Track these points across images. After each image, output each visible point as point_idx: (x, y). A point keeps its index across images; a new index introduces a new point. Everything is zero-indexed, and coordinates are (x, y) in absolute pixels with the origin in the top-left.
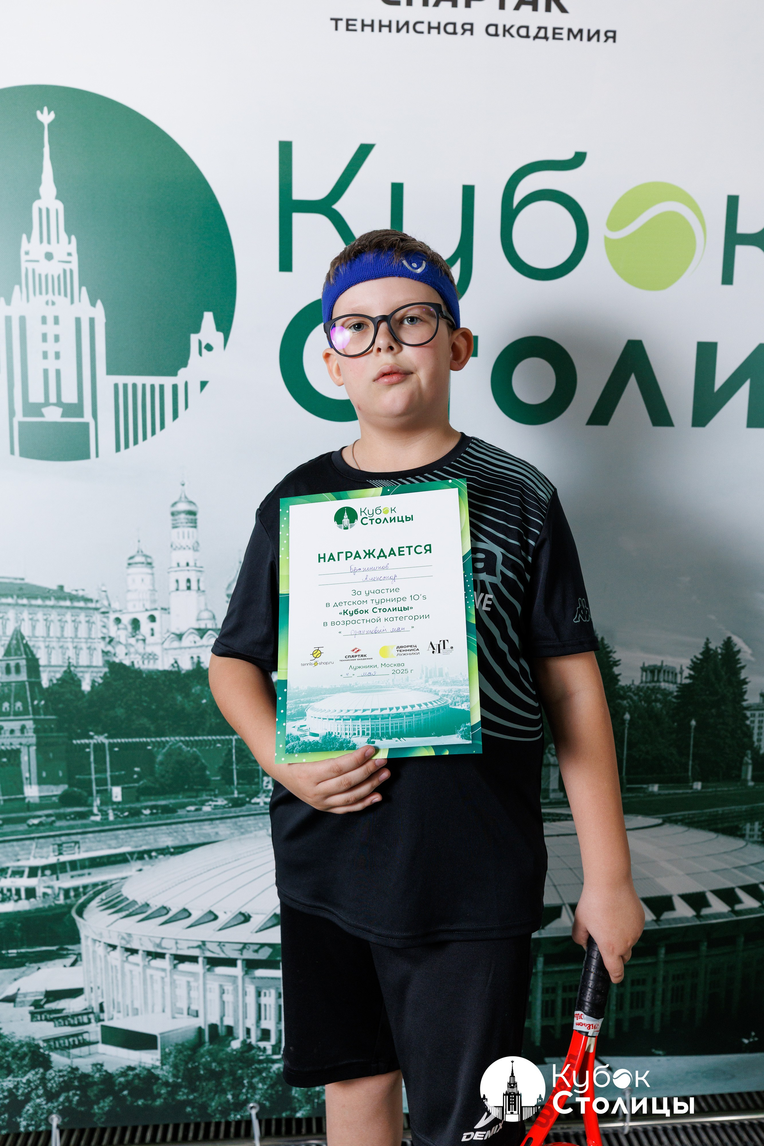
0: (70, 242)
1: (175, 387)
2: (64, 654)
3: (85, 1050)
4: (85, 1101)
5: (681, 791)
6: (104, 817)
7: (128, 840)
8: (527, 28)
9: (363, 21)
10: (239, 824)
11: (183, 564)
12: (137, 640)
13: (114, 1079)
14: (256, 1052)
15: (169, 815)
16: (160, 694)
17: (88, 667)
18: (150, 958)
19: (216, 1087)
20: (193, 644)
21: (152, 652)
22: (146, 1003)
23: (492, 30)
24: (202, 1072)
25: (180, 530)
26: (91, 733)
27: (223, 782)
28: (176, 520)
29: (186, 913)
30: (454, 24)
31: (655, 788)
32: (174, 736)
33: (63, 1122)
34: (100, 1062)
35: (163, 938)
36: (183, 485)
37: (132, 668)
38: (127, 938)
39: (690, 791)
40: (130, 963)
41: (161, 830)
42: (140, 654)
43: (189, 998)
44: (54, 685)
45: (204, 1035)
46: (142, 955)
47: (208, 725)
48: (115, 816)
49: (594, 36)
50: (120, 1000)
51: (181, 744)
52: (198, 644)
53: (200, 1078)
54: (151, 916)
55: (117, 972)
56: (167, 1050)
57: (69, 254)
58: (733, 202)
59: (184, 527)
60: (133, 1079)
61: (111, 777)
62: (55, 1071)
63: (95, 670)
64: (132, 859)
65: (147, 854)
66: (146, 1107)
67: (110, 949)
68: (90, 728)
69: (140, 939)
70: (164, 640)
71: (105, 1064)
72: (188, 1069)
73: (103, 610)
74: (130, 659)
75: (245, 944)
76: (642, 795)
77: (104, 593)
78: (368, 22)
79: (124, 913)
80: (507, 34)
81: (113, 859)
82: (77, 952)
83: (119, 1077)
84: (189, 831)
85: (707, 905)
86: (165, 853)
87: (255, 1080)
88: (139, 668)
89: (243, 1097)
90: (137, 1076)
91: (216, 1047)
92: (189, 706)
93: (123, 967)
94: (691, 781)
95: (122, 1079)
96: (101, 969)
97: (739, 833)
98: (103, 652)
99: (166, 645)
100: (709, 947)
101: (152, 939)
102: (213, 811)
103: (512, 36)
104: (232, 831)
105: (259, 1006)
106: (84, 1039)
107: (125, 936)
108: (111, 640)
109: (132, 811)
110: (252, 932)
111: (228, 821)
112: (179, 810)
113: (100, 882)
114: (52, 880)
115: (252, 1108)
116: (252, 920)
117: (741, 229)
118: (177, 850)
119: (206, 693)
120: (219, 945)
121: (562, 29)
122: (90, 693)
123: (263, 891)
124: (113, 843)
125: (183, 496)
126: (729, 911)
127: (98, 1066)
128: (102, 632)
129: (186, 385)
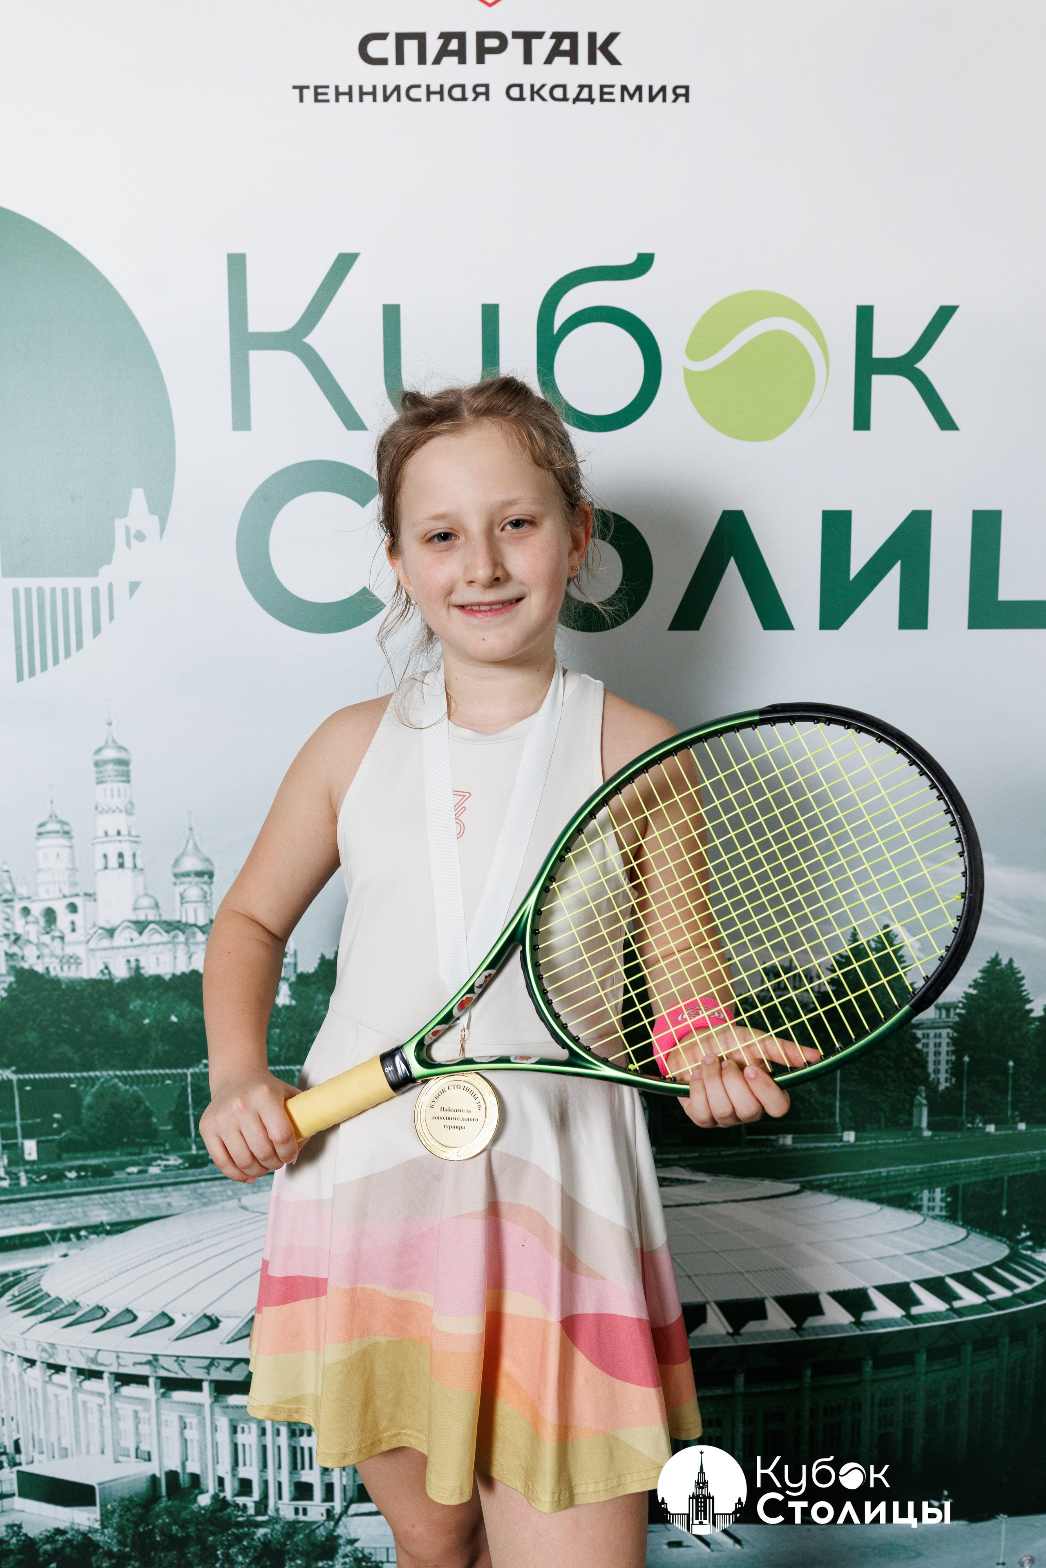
1: (95, 591)
5: (826, 1145)
6: (13, 1182)
7: (48, 1213)
8: (564, 87)
9: (337, 88)
10: (200, 1191)
11: (112, 832)
12: (53, 938)
13: (37, 1547)
14: (233, 1511)
15: (103, 1179)
16: (86, 1012)
18: (82, 1377)
19: (179, 1559)
20: (129, 943)
21: (74, 954)
22: (78, 1441)
23: (515, 92)
24: (158, 1539)
25: (107, 786)
27: (176, 1133)
28: (101, 772)
29: (130, 1316)
30: (463, 87)
31: (788, 1140)
32: (106, 1070)
34: (18, 1523)
35: (99, 1350)
36: (110, 724)
37: (47, 976)
38: (49, 1350)
39: (839, 1144)
40: (54, 1384)
41: (93, 1200)
42: (57, 957)
43: (138, 1434)
45: (160, 1487)
46: (71, 1374)
47: (153, 1054)
48: (29, 1181)
49: (658, 94)
50: (43, 1436)
51: (116, 1080)
52: (136, 942)
53: (155, 1546)
54: (81, 1320)
55: (37, 1398)
56: (108, 1507)
58: (865, 315)
59: (112, 781)
60: (63, 1547)
61: (22, 1126)
64: (54, 1239)
65: (74, 1234)
67: (26, 1365)
69: (68, 1352)
70: (89, 937)
71: (23, 1525)
72: (139, 1534)
73: (5, 897)
74: (43, 963)
75: (213, 1359)
76: (769, 1150)
77: (6, 874)
78: (344, 89)
79: (45, 1316)
80: (536, 96)
81: (27, 1240)
83: (44, 1544)
84: (131, 1202)
85: (871, 1307)
86: (98, 1231)
87: (233, 1551)
88: (56, 976)
90: (69, 1542)
91: (176, 1503)
92: (125, 1028)
93: (44, 1391)
94: (840, 1130)
95: (48, 1547)
96: (15, 1393)
97: (913, 1204)
98: (7, 954)
99: (93, 944)
100: (875, 1367)
101: (83, 1351)
102: (163, 1173)
103: (543, 99)
104: (190, 1202)
105: (235, 1446)
107: (47, 1347)
108: (17, 938)
109: (52, 1174)
110: (221, 1343)
111: (185, 1187)
112: (116, 1173)
113: (10, 1271)
116: (221, 1325)
117: (880, 351)
118: (115, 1228)
119: (148, 1010)
120: (176, 1361)
121: (613, 86)
123: (235, 1286)
124: (27, 1217)
125: (110, 739)
126: (903, 1316)
127: (15, 1528)
128: (5, 928)
129: (110, 586)
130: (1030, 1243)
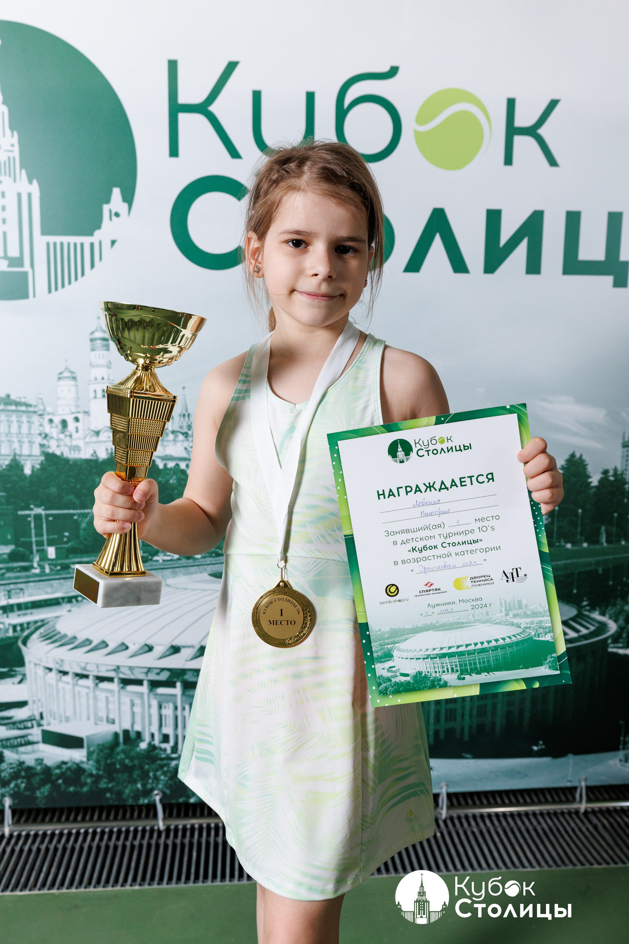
0: (13, 136)
1: (92, 245)
2: (11, 446)
3: (29, 748)
4: (30, 787)
6: (42, 570)
7: (60, 588)
11: (99, 378)
12: (66, 436)
13: (51, 771)
14: (159, 751)
16: (83, 477)
17: (30, 456)
18: (78, 678)
19: (129, 778)
20: (107, 439)
21: (77, 445)
22: (75, 713)
24: (118, 766)
25: (97, 353)
26: (32, 506)
28: (93, 345)
29: (104, 644)
33: (14, 803)
34: (41, 758)
35: (87, 663)
36: (99, 318)
37: (62, 457)
38: (60, 663)
40: (63, 682)
42: (67, 446)
43: (108, 709)
44: (4, 470)
45: (119, 738)
46: (72, 676)
48: (51, 570)
50: (56, 710)
53: (116, 771)
54: (78, 646)
55: (53, 689)
56: (92, 749)
57: (12, 145)
58: (511, 103)
59: (100, 350)
60: (66, 771)
61: (48, 540)
62: (7, 764)
63: (35, 458)
64: (63, 602)
65: (75, 599)
66: (76, 793)
67: (47, 671)
68: (31, 502)
69: (70, 664)
70: (86, 435)
71: (44, 759)
72: (107, 765)
73: (40, 413)
74: (60, 450)
75: (150, 668)
77: (40, 401)
79: (58, 644)
81: (49, 602)
82: (23, 673)
83: (55, 770)
87: (159, 773)
88: (67, 457)
89: (149, 786)
90: (69, 769)
91: (128, 747)
93: (57, 685)
95: (58, 771)
96: (41, 687)
98: (40, 444)
99: (87, 440)
101: (79, 663)
106: (29, 740)
107: (59, 661)
108: (46, 436)
109: (63, 566)
110: (154, 659)
113: (39, 619)
114: (3, 618)
115: (157, 795)
116: (154, 650)
117: (518, 123)
120: (129, 669)
122: (31, 476)
123: (163, 628)
124: (49, 590)
125: (99, 326)
127: (40, 761)
128: (39, 430)
129: (100, 243)
130: (588, 608)
